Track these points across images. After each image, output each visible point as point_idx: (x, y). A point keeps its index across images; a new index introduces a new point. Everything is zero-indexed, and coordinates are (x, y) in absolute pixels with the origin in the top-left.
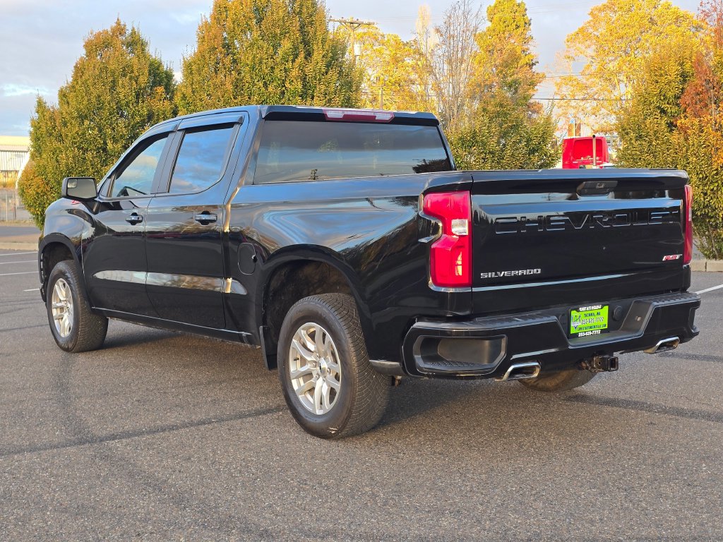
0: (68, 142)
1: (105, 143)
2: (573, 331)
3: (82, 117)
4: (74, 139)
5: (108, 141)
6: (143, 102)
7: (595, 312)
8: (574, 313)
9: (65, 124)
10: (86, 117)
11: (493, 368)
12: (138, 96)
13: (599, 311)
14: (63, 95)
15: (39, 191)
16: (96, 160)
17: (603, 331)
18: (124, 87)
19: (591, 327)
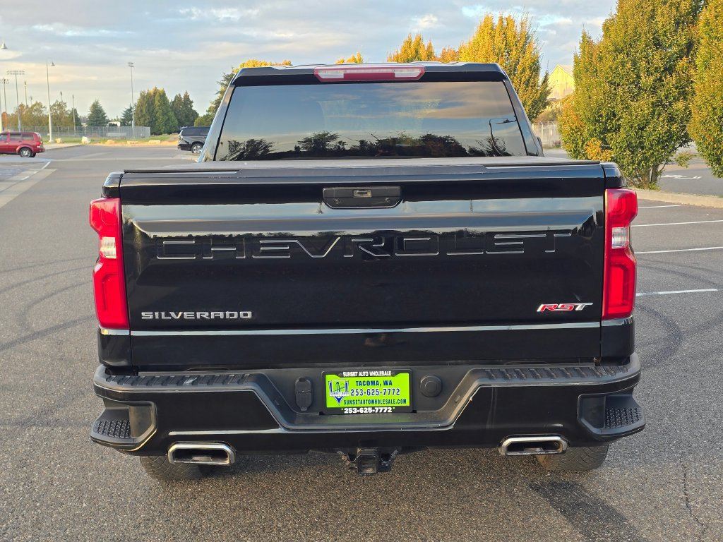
0: (601, 78)
1: (638, 77)
2: (331, 403)
3: (618, 50)
4: (607, 74)
5: (642, 74)
6: (683, 30)
7: (381, 380)
8: (331, 379)
9: (601, 59)
10: (621, 51)
11: (140, 444)
12: (677, 23)
13: (388, 379)
14: (606, 28)
15: (574, 127)
16: (626, 95)
17: (398, 410)
18: (663, 15)
19: (373, 402)
